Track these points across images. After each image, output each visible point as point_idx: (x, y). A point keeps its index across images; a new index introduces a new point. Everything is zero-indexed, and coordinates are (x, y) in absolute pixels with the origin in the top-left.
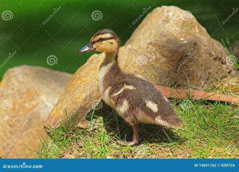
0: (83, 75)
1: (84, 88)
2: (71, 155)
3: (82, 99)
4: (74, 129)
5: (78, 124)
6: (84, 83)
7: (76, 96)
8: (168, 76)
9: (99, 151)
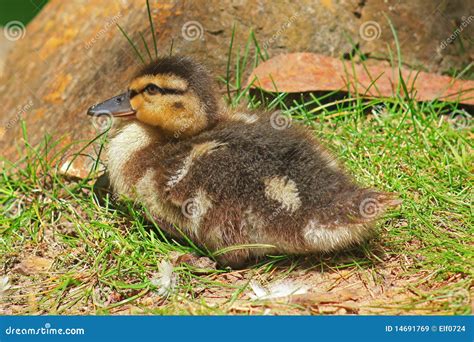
0: (66, 22)
1: (72, 59)
2: (40, 259)
3: (70, 89)
4: (48, 179)
5: (61, 164)
6: (73, 44)
7: (47, 84)
8: (336, 26)
9: (130, 247)
